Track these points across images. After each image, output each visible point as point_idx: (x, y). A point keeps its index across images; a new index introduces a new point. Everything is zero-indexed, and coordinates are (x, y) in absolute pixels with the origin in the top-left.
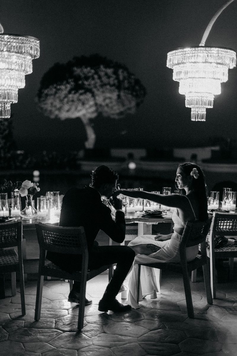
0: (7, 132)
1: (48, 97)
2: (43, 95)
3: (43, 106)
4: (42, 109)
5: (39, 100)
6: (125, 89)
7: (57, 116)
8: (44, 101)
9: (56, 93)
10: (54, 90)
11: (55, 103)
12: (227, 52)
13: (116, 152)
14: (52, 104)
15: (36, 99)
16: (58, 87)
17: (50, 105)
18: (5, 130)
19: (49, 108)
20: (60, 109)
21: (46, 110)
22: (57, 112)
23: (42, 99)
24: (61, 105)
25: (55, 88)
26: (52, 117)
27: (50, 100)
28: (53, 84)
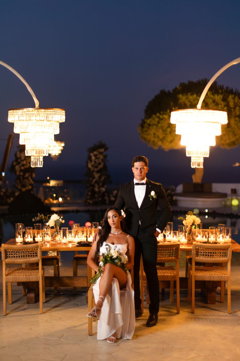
0: (101, 166)
1: (151, 127)
2: (146, 125)
3: (146, 136)
4: (145, 139)
5: (142, 131)
6: (235, 116)
7: (160, 147)
8: (146, 131)
9: (158, 123)
10: (157, 119)
11: (157, 134)
12: (214, 113)
13: (217, 187)
14: (155, 134)
15: (139, 129)
16: (161, 117)
17: (152, 136)
18: (100, 164)
19: (152, 139)
20: (162, 140)
21: (149, 141)
22: (160, 143)
23: (144, 129)
24: (164, 136)
25: (159, 117)
26: (156, 148)
27: (153, 130)
28: (155, 114)
